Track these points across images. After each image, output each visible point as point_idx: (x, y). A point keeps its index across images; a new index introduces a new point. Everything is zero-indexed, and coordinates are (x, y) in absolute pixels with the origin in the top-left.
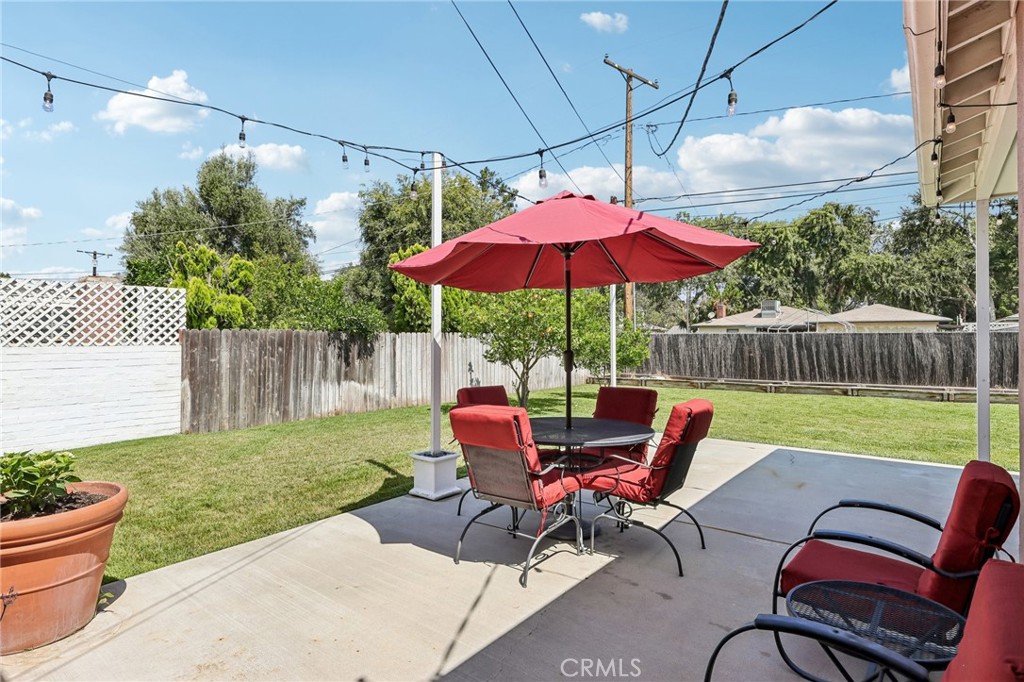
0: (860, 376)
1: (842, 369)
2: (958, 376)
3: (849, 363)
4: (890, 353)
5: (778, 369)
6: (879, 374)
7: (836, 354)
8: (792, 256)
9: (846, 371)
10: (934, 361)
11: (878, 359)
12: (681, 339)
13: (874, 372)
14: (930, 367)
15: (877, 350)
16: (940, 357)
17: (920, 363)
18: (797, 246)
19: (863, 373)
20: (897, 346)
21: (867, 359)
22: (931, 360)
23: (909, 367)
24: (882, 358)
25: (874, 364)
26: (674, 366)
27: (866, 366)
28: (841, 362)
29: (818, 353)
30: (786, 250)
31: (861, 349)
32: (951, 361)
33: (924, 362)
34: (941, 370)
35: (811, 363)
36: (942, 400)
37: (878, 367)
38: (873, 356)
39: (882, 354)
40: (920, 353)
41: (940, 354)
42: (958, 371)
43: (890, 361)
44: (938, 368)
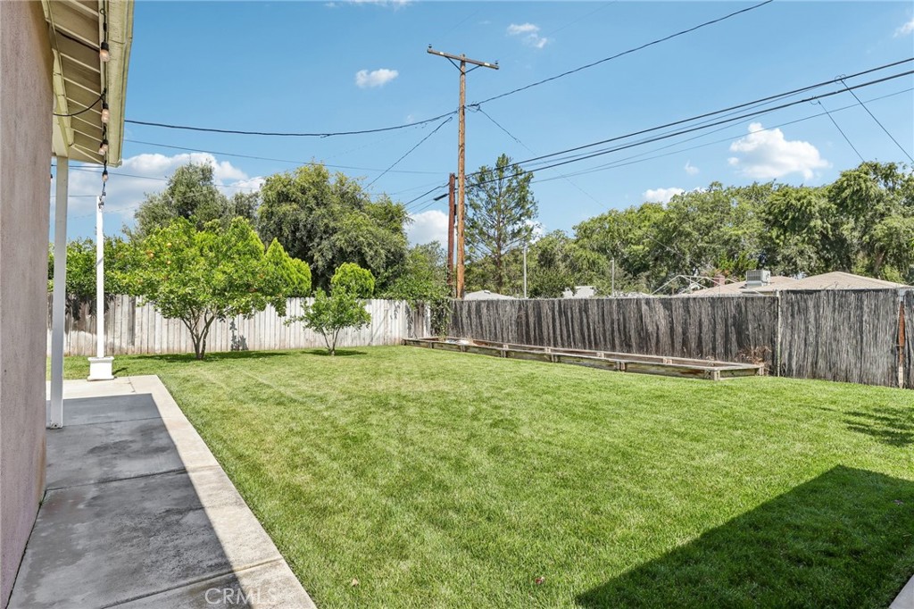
0: (603, 343)
1: (589, 336)
3: (595, 330)
4: (624, 319)
5: (545, 334)
6: (617, 342)
7: (585, 320)
8: (817, 223)
9: (592, 337)
10: (658, 329)
11: (616, 326)
12: (483, 305)
13: (613, 339)
14: (655, 335)
15: (615, 317)
16: (663, 324)
17: (647, 330)
18: (824, 213)
19: (605, 340)
20: (630, 312)
21: (608, 326)
22: (655, 328)
23: (640, 334)
24: (619, 325)
25: (613, 331)
26: (479, 330)
27: (608, 334)
28: (589, 329)
29: (572, 318)
31: (603, 315)
32: (672, 329)
33: (650, 329)
34: (665, 339)
35: (568, 331)
37: (616, 334)
38: (612, 323)
39: (619, 320)
40: (647, 320)
41: (663, 322)
42: (678, 340)
43: (625, 327)
44: (661, 336)
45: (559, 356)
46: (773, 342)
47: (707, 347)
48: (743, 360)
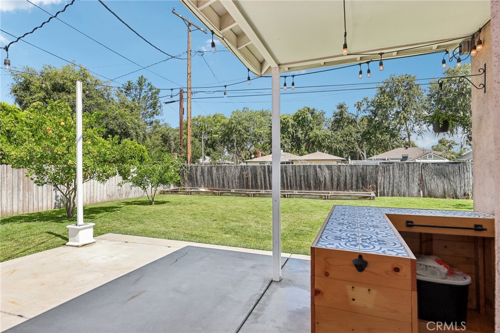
0: (295, 187)
1: (287, 184)
2: (335, 186)
3: (290, 180)
4: (307, 175)
5: (259, 184)
6: (303, 186)
7: (285, 176)
8: (290, 130)
9: (289, 184)
10: (325, 179)
11: (302, 178)
12: (214, 168)
13: (301, 185)
14: (324, 182)
15: (302, 174)
16: (328, 177)
17: (320, 180)
18: (293, 125)
19: (296, 185)
20: (310, 172)
21: (298, 178)
22: (324, 178)
23: (315, 182)
24: (304, 177)
25: (301, 181)
26: (211, 183)
27: (298, 182)
28: (287, 180)
30: (288, 127)
31: (295, 173)
32: (332, 179)
33: (322, 179)
34: (328, 183)
36: (325, 199)
37: (303, 182)
38: (301, 177)
39: (304, 175)
40: (320, 175)
41: (328, 176)
42: (335, 184)
43: (307, 179)
44: (327, 182)
45: (290, 195)
46: (376, 183)
47: (349, 186)
48: (364, 191)
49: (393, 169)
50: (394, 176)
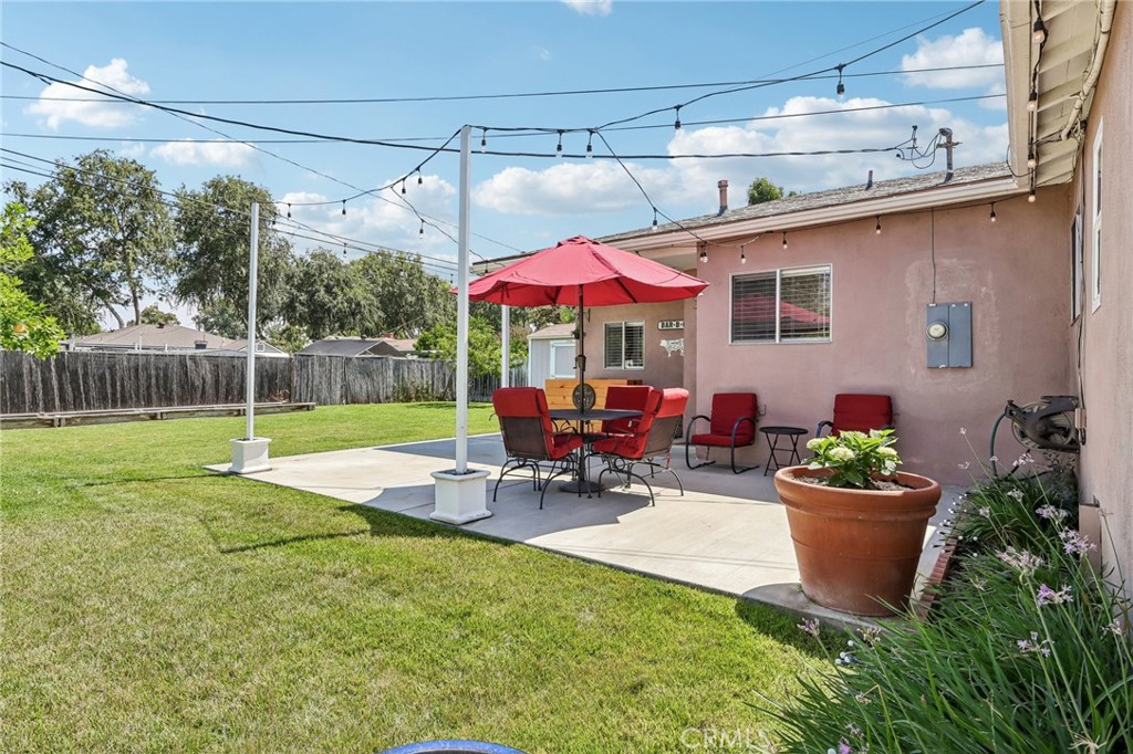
0: (134, 399)
1: (114, 394)
2: (222, 396)
3: (123, 386)
4: (166, 375)
6: (154, 397)
7: (108, 378)
9: (119, 395)
10: (204, 382)
11: (153, 381)
13: (149, 395)
14: (201, 388)
15: (153, 372)
16: (209, 378)
17: (193, 384)
19: (138, 397)
20: (172, 367)
21: (142, 380)
22: (201, 381)
23: (183, 388)
24: (157, 380)
25: (149, 387)
27: (141, 391)
28: (113, 385)
29: (86, 375)
31: (137, 371)
32: (217, 382)
33: (197, 383)
34: (210, 391)
35: (76, 389)
37: (154, 389)
38: (149, 377)
39: (157, 376)
40: (192, 375)
41: (209, 376)
42: (222, 390)
43: (165, 382)
44: (207, 388)
46: (289, 386)
48: (272, 400)
49: (312, 364)
50: (313, 376)
